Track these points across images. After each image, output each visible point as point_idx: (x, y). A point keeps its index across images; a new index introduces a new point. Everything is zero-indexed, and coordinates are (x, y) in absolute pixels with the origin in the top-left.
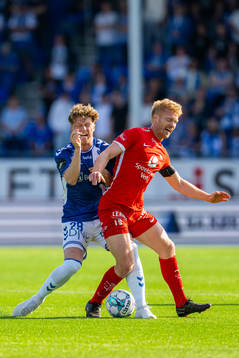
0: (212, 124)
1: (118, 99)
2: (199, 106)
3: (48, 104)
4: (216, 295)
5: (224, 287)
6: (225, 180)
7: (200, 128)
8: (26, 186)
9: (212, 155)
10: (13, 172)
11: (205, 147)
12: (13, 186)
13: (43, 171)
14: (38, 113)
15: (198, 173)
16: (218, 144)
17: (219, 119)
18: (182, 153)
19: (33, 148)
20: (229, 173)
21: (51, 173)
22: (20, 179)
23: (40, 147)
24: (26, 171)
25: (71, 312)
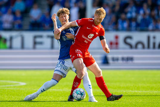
0: (123, 16)
1: (81, 5)
2: (117, 8)
3: (51, 7)
4: (124, 91)
5: (128, 88)
6: (129, 41)
7: (118, 18)
8: (41, 43)
9: (123, 29)
10: (35, 37)
11: (120, 26)
12: (35, 43)
13: (48, 36)
14: (46, 11)
15: (117, 37)
16: (126, 25)
17: (126, 13)
18: (110, 29)
19: (44, 26)
20: (130, 37)
21: (52, 37)
22: (38, 40)
23: (47, 26)
24: (41, 37)
25: (61, 99)
